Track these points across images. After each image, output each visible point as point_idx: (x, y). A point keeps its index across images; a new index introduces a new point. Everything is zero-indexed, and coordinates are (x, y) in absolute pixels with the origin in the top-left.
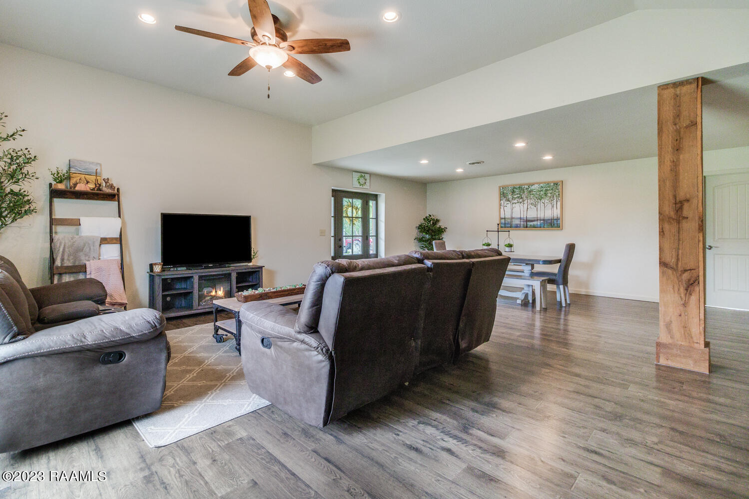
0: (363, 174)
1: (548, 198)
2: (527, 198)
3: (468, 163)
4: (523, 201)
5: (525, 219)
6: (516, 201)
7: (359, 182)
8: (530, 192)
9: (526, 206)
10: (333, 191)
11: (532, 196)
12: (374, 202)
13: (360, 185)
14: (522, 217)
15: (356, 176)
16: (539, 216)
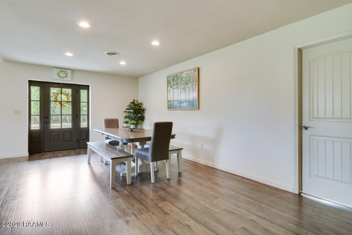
0: (64, 70)
1: (191, 83)
2: (180, 84)
3: (106, 53)
4: (179, 86)
5: (180, 101)
6: (175, 87)
7: (59, 76)
8: (181, 79)
9: (180, 90)
10: (29, 81)
11: (183, 82)
12: (86, 91)
13: (60, 78)
14: (178, 99)
15: (56, 71)
16: (186, 99)
